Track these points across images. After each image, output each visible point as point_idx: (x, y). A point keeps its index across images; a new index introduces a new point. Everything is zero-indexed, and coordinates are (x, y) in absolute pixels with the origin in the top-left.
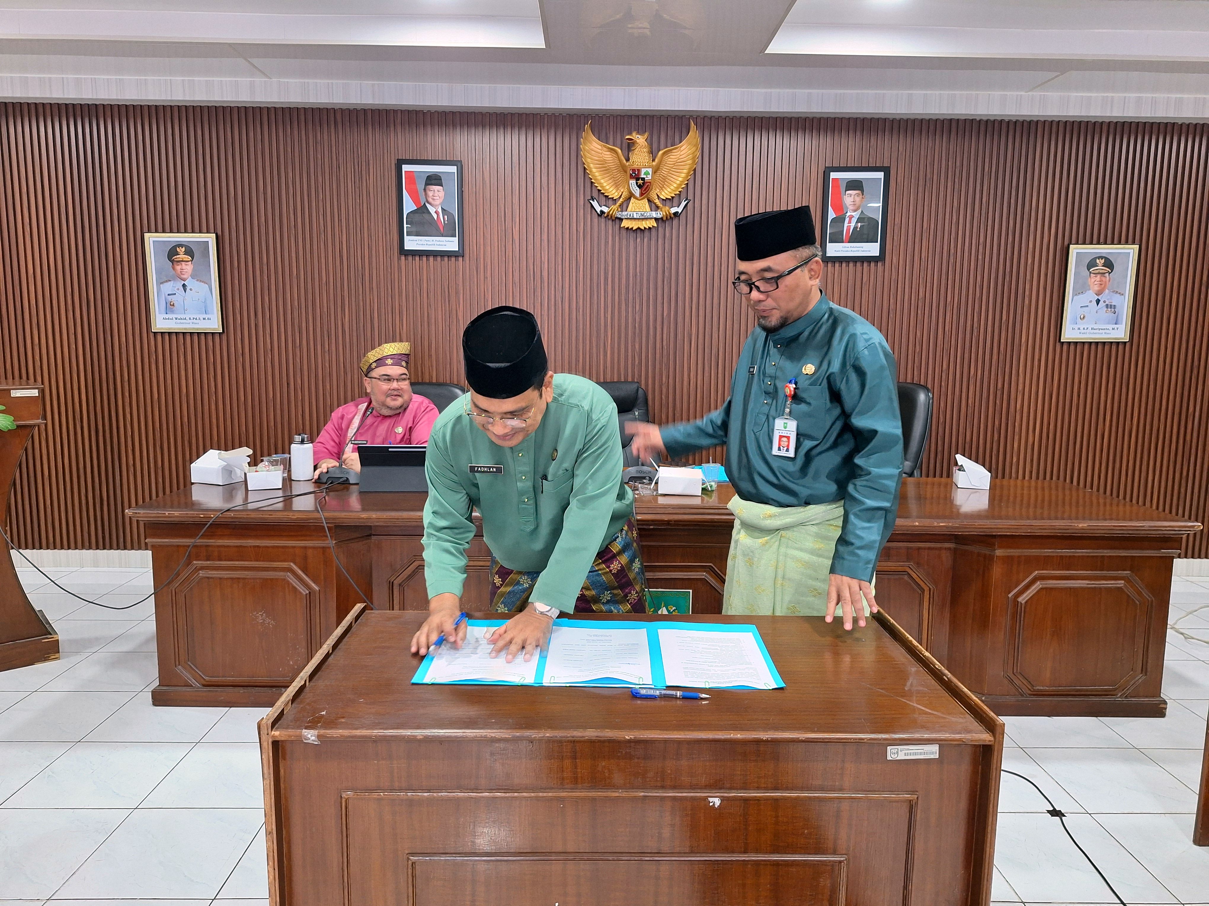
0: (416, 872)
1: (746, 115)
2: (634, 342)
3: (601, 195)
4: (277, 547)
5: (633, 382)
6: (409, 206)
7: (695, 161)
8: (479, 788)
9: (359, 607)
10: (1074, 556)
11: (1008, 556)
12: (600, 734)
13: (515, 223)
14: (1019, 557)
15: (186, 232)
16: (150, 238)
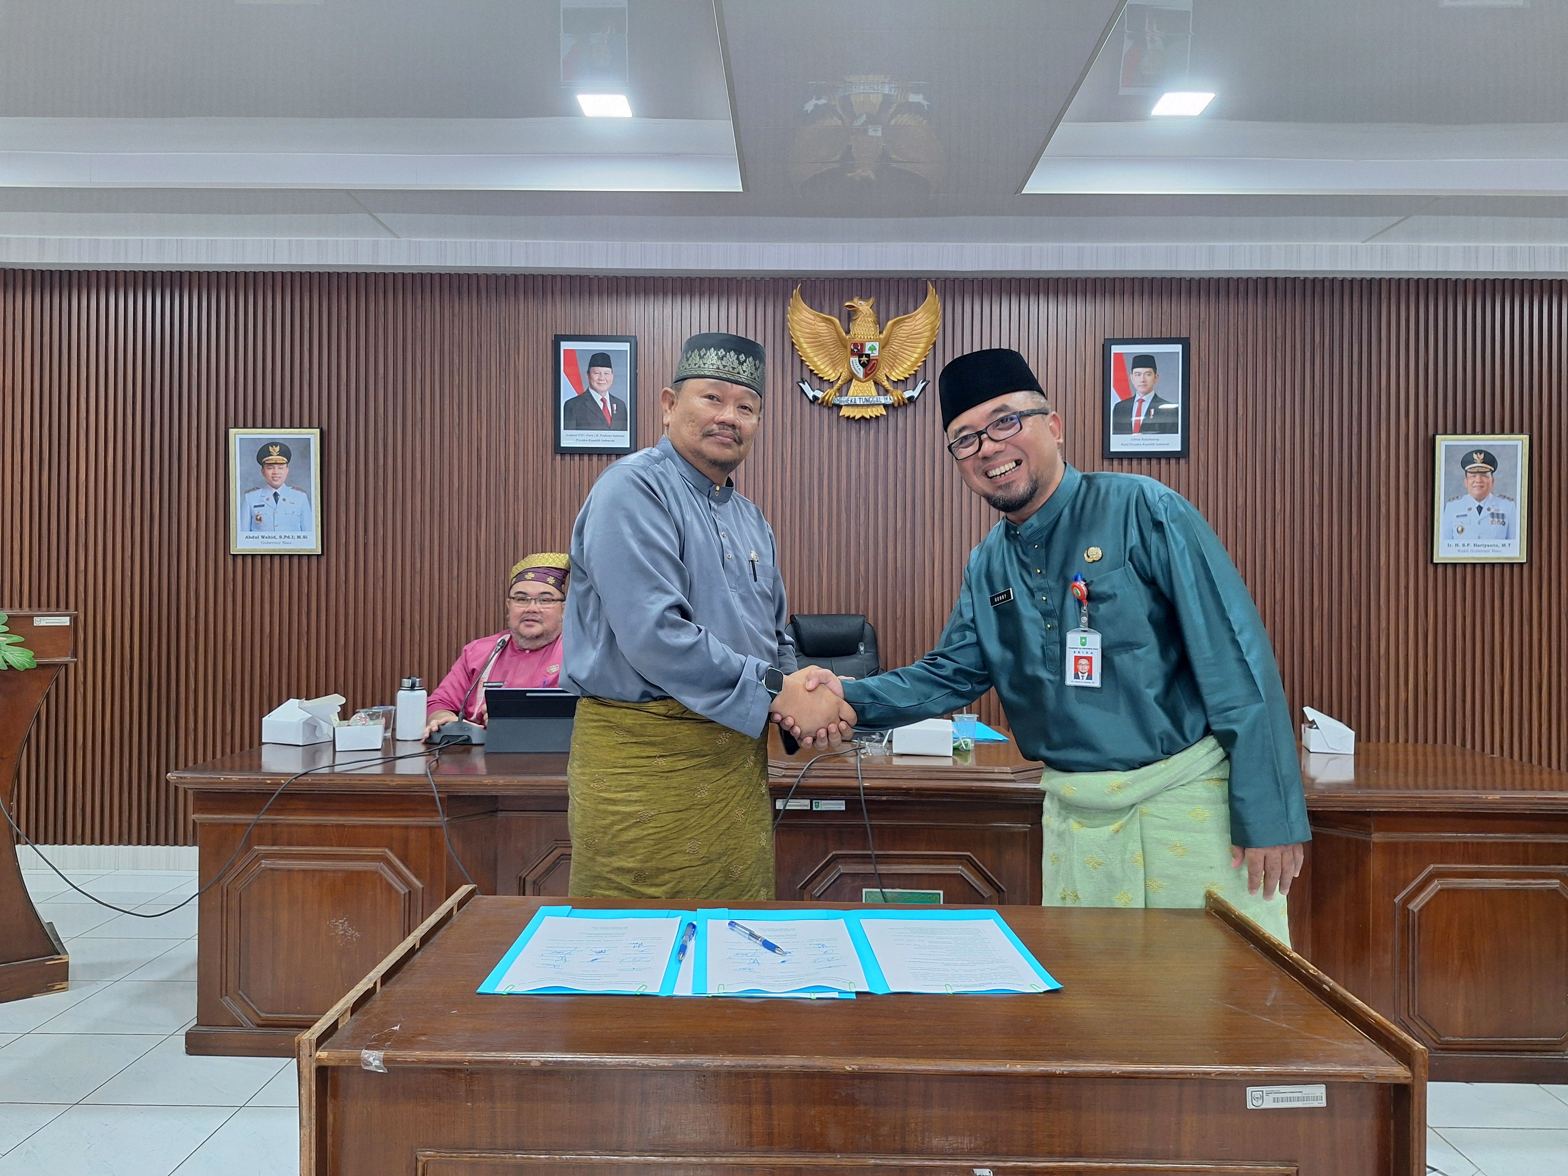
1: (998, 276)
2: (858, 564)
4: (369, 826)
5: (858, 616)
6: (568, 392)
7: (934, 332)
8: (623, 1149)
9: (464, 889)
10: (1484, 843)
11: (1390, 843)
12: (807, 1063)
14: (1406, 844)
15: (282, 427)
16: (236, 435)
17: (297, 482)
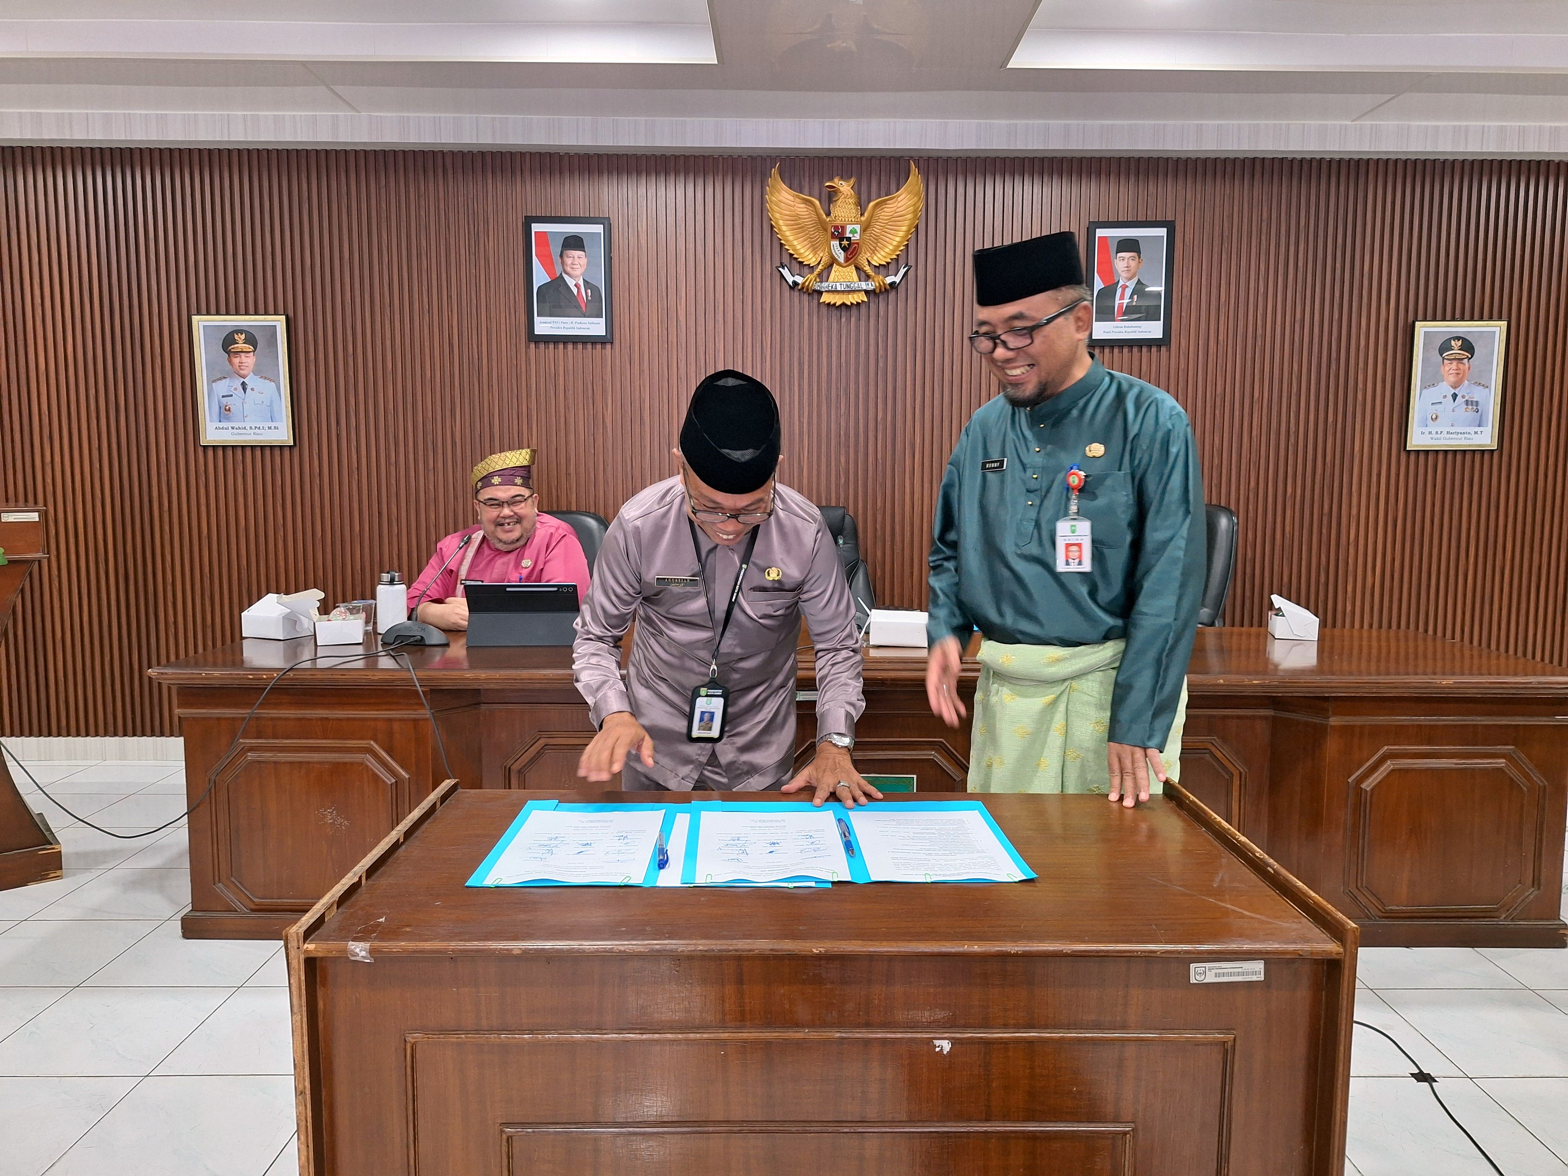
0: (514, 1151)
1: (982, 155)
2: (838, 454)
3: (793, 261)
4: (354, 719)
5: (837, 507)
6: (540, 277)
7: (917, 214)
8: (604, 1027)
9: (447, 784)
10: (1436, 725)
11: (1347, 726)
12: (776, 947)
13: (680, 300)
14: (1361, 727)
15: (247, 313)
16: (200, 322)
17: (266, 372)
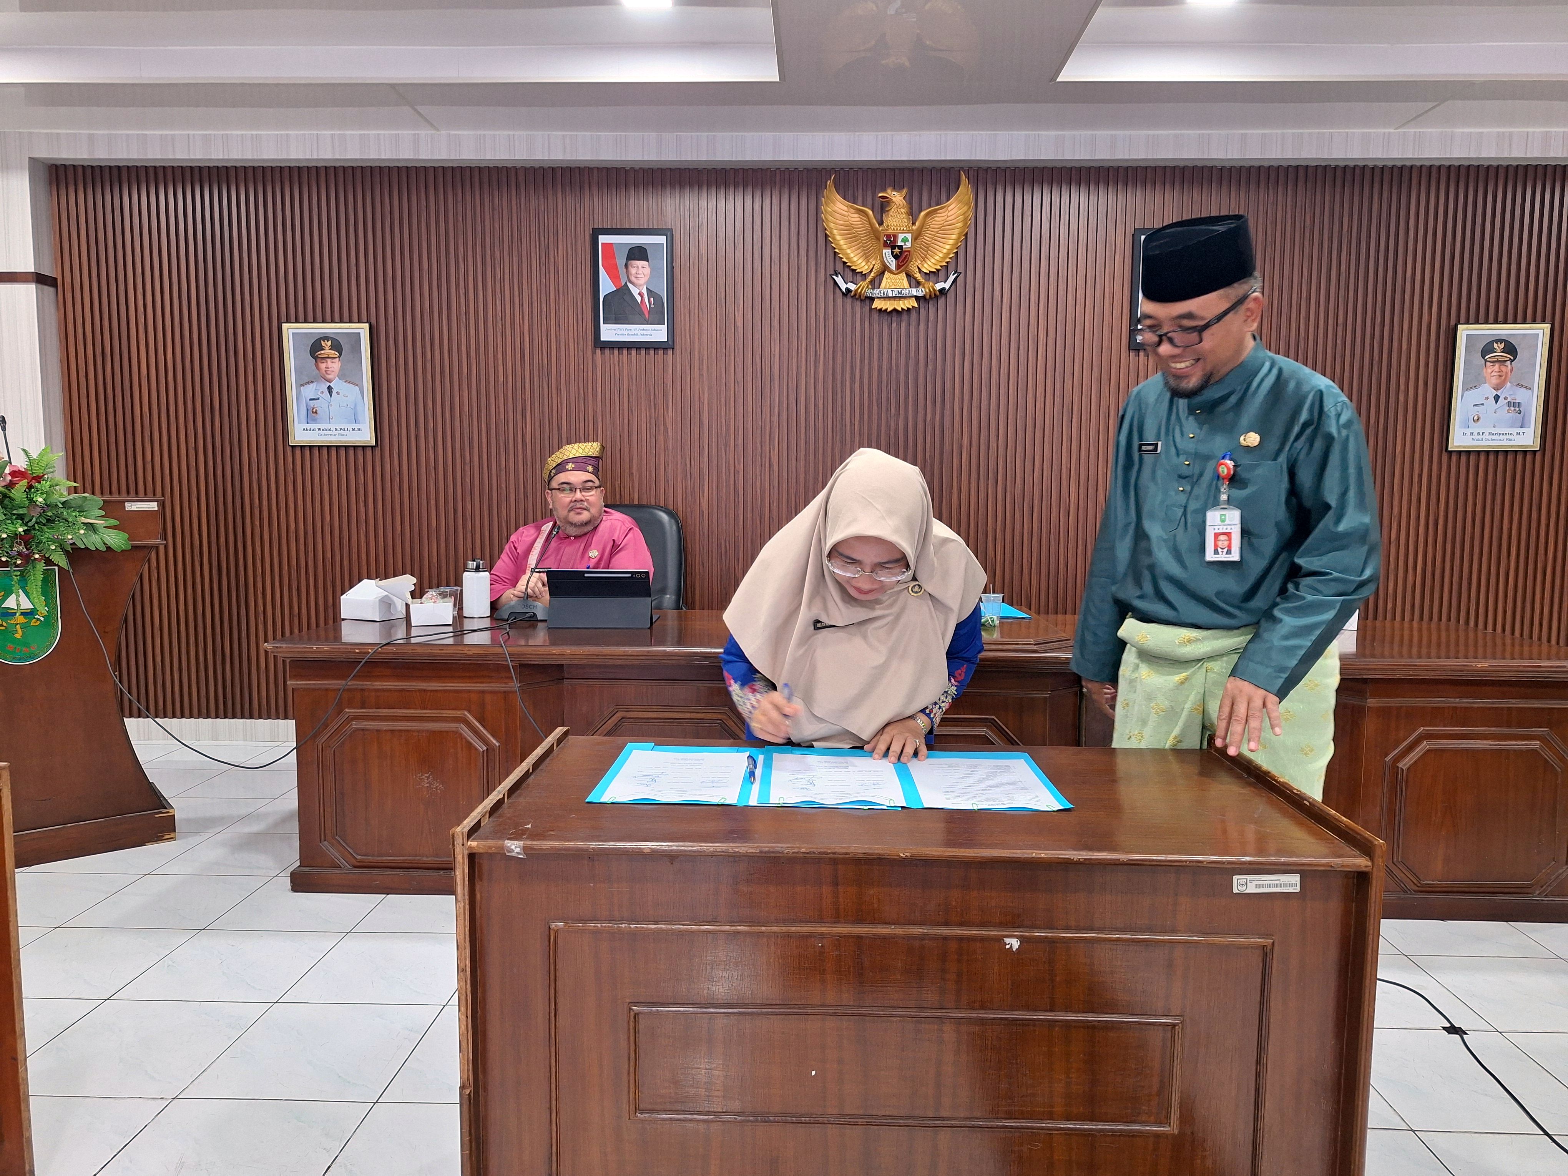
0: (640, 1026)
1: (1031, 165)
3: (846, 269)
4: (449, 691)
7: (966, 224)
8: (718, 921)
9: (560, 730)
10: (1471, 708)
11: (1383, 707)
12: (868, 849)
13: (739, 306)
14: (1399, 709)
15: (333, 321)
16: (289, 330)
17: (350, 377)
